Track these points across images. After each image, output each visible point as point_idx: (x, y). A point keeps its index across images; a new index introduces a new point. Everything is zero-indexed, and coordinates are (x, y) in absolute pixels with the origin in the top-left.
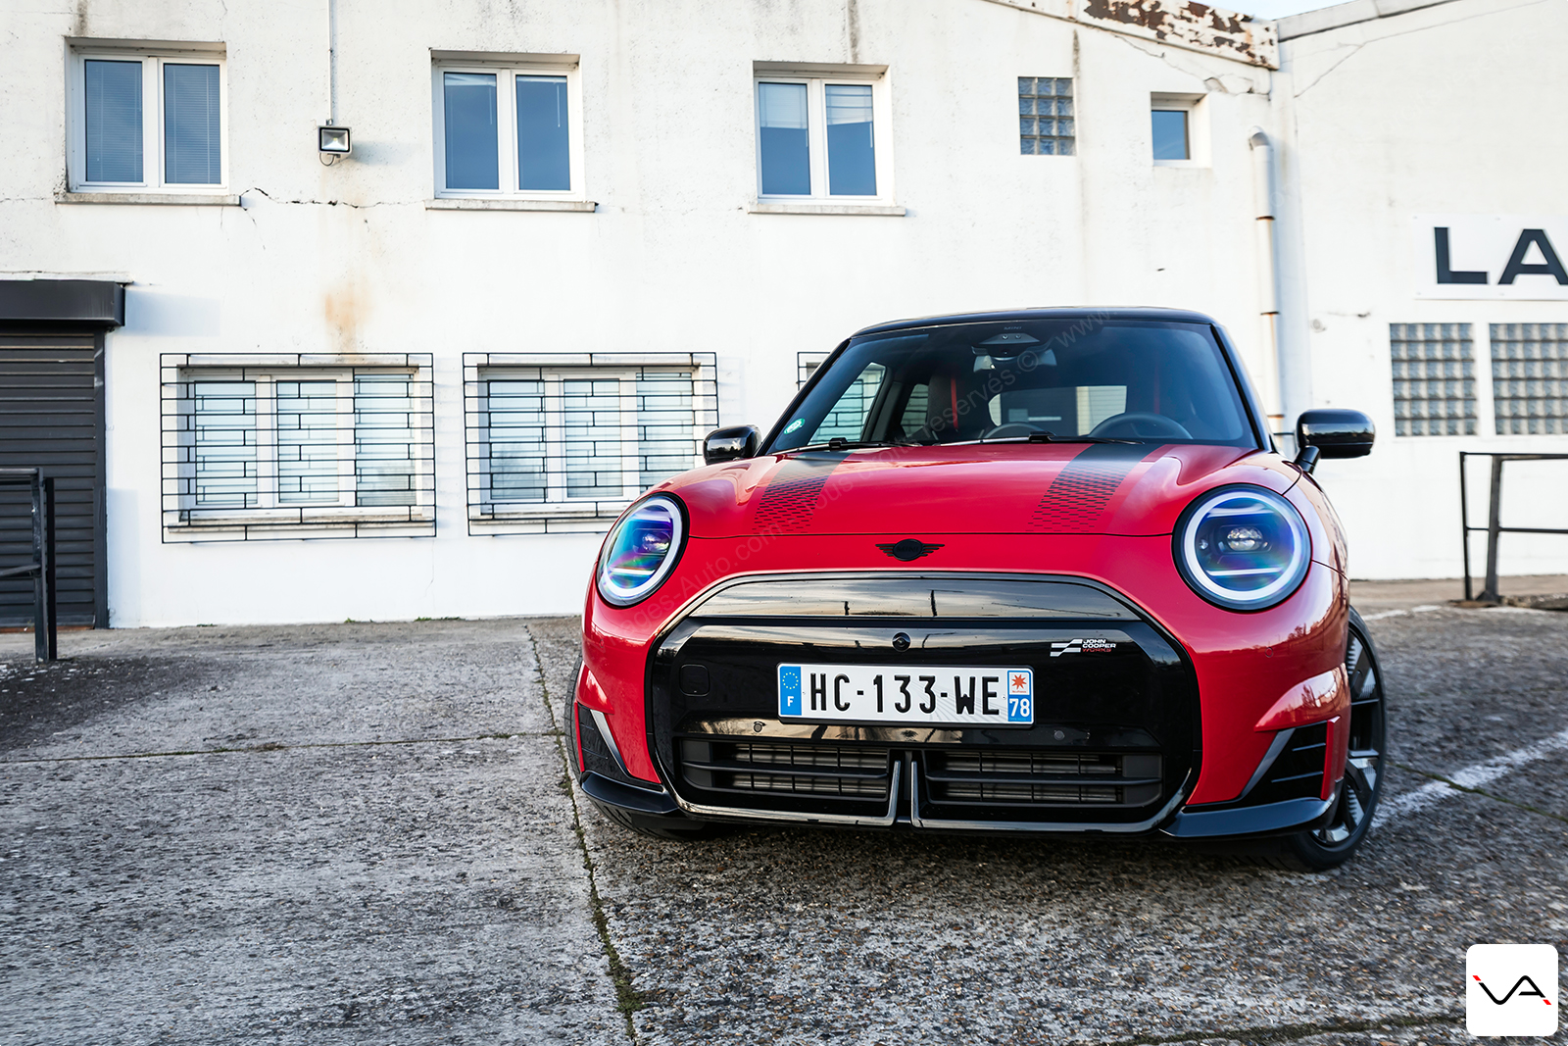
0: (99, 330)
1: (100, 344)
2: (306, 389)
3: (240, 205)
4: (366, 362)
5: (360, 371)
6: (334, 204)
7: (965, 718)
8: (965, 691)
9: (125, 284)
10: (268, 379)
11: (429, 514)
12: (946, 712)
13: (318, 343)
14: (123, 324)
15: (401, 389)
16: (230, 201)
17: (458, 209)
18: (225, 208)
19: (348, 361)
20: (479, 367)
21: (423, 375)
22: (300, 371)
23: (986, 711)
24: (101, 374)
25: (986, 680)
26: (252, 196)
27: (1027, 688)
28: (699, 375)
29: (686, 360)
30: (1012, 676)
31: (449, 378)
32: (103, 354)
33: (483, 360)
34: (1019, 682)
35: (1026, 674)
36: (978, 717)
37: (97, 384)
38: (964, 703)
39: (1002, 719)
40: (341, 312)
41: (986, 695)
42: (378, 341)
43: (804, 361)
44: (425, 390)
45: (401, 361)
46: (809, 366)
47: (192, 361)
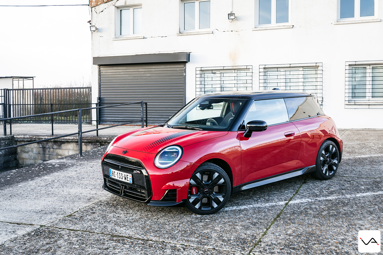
0: (185, 63)
1: (185, 66)
3: (213, 33)
4: (238, 68)
5: (237, 70)
6: (232, 31)
8: (125, 177)
9: (190, 53)
10: (218, 72)
12: (124, 180)
13: (228, 64)
14: (189, 61)
15: (245, 74)
16: (210, 32)
17: (260, 30)
19: (234, 68)
20: (264, 68)
21: (251, 71)
22: (223, 70)
23: (127, 180)
24: (185, 72)
25: (127, 175)
26: (215, 31)
28: (319, 68)
29: (315, 65)
30: (130, 175)
31: (256, 71)
32: (186, 68)
33: (264, 66)
34: (130, 176)
37: (184, 74)
39: (129, 182)
40: (233, 56)
42: (241, 63)
43: (348, 64)
44: (251, 74)
45: (245, 67)
46: (350, 65)
47: (202, 69)
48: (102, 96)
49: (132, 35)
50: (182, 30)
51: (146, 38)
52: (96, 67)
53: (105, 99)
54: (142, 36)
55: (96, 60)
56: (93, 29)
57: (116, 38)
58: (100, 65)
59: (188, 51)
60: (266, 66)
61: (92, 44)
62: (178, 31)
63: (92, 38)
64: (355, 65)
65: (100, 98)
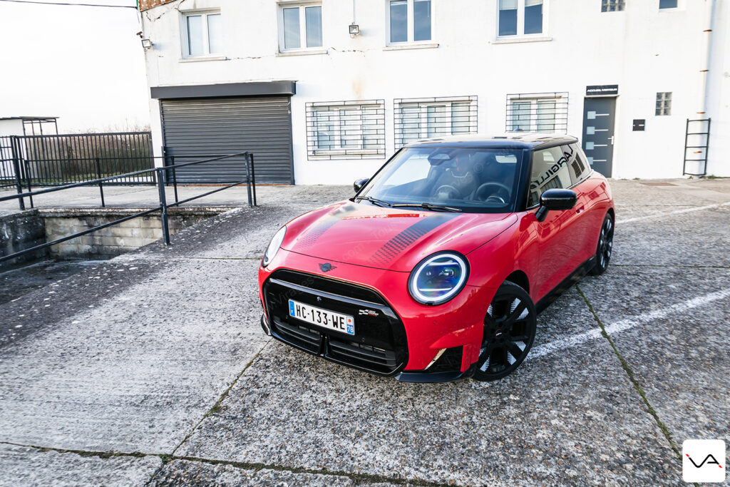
0: (289, 96)
1: (289, 100)
2: (347, 113)
3: (327, 53)
4: (364, 103)
5: (363, 106)
6: (355, 51)
7: (335, 329)
8: (335, 320)
9: (295, 81)
10: (336, 110)
11: (383, 152)
12: (330, 326)
13: (350, 97)
14: (295, 94)
15: (375, 112)
16: (324, 52)
17: (394, 50)
18: (323, 55)
19: (359, 103)
20: (400, 104)
21: (382, 107)
22: (344, 106)
23: (341, 328)
24: (290, 109)
25: (341, 318)
26: (331, 50)
27: (352, 323)
28: (472, 104)
29: (467, 98)
30: (348, 318)
31: (390, 107)
32: (290, 103)
33: (400, 101)
34: (350, 321)
35: (352, 319)
36: (339, 329)
37: (289, 112)
38: (335, 324)
39: (345, 331)
40: (357, 87)
41: (341, 323)
42: (368, 96)
43: (509, 97)
44: (382, 112)
45: (375, 102)
46: (511, 99)
47: (314, 105)
48: (168, 146)
49: (206, 55)
50: (282, 48)
51: (229, 60)
52: (156, 102)
53: (174, 149)
54: (223, 56)
55: (155, 92)
56: (148, 44)
57: (184, 60)
58: (162, 100)
59: (292, 79)
60: (403, 101)
61: (148, 68)
62: (277, 49)
63: (146, 59)
64: (519, 99)
65: (165, 148)
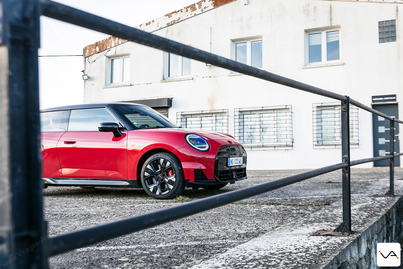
1: (168, 110)
2: (203, 119)
3: (193, 79)
6: (210, 77)
9: (172, 98)
10: (199, 116)
13: (207, 109)
14: (171, 106)
15: (221, 118)
16: (190, 79)
17: (235, 75)
18: (190, 80)
19: (212, 112)
21: (226, 114)
22: (202, 114)
24: (168, 117)
26: (194, 77)
29: (285, 107)
31: (231, 114)
32: (168, 113)
33: (239, 110)
40: (211, 101)
42: (218, 107)
43: (315, 105)
44: (227, 118)
45: (222, 111)
47: (183, 114)
49: (121, 83)
50: (166, 77)
51: (133, 85)
54: (129, 83)
56: (86, 77)
57: (107, 86)
59: (170, 97)
61: (85, 92)
62: (162, 78)
63: (85, 87)
